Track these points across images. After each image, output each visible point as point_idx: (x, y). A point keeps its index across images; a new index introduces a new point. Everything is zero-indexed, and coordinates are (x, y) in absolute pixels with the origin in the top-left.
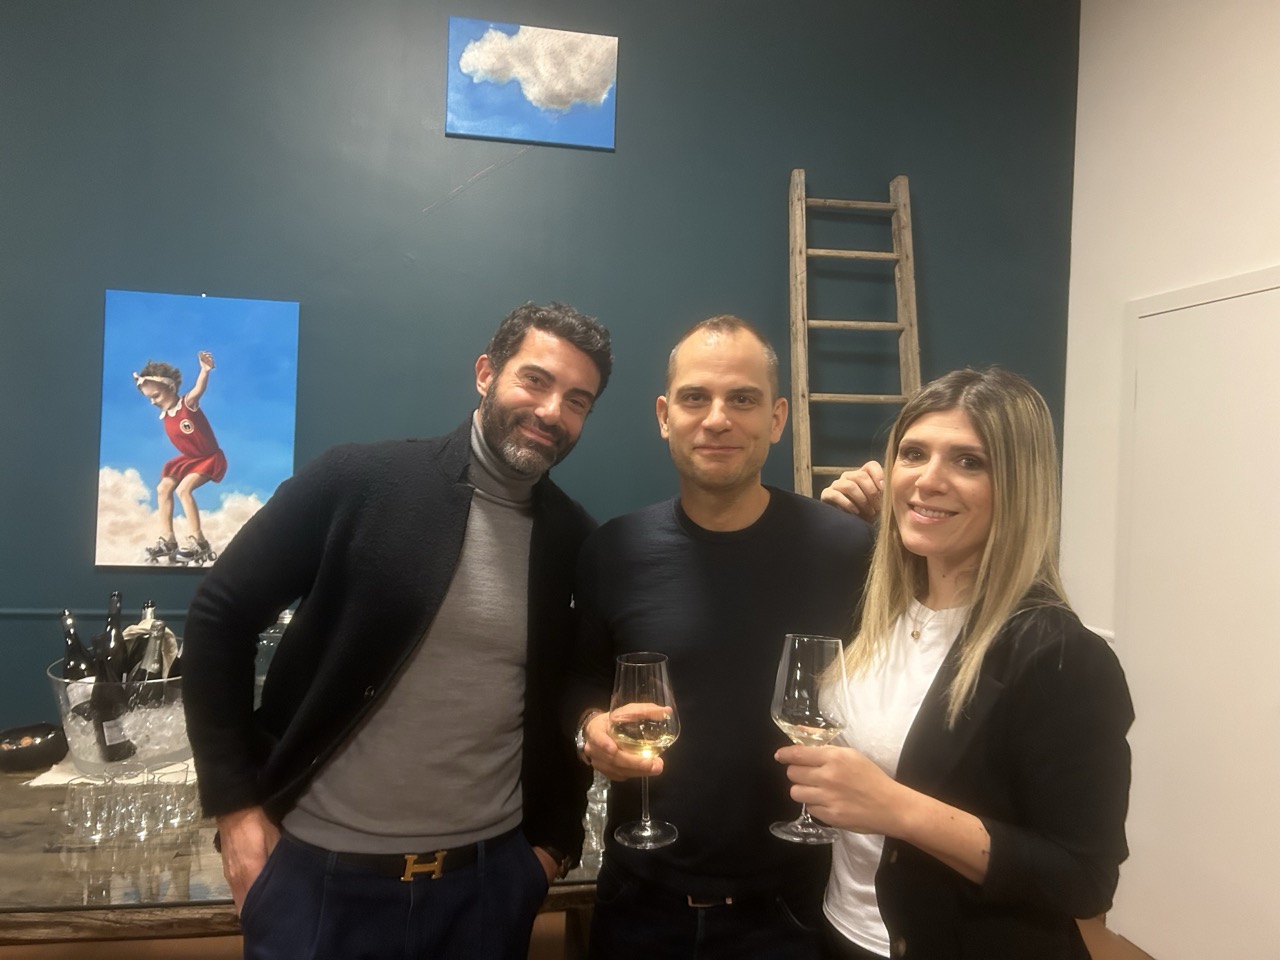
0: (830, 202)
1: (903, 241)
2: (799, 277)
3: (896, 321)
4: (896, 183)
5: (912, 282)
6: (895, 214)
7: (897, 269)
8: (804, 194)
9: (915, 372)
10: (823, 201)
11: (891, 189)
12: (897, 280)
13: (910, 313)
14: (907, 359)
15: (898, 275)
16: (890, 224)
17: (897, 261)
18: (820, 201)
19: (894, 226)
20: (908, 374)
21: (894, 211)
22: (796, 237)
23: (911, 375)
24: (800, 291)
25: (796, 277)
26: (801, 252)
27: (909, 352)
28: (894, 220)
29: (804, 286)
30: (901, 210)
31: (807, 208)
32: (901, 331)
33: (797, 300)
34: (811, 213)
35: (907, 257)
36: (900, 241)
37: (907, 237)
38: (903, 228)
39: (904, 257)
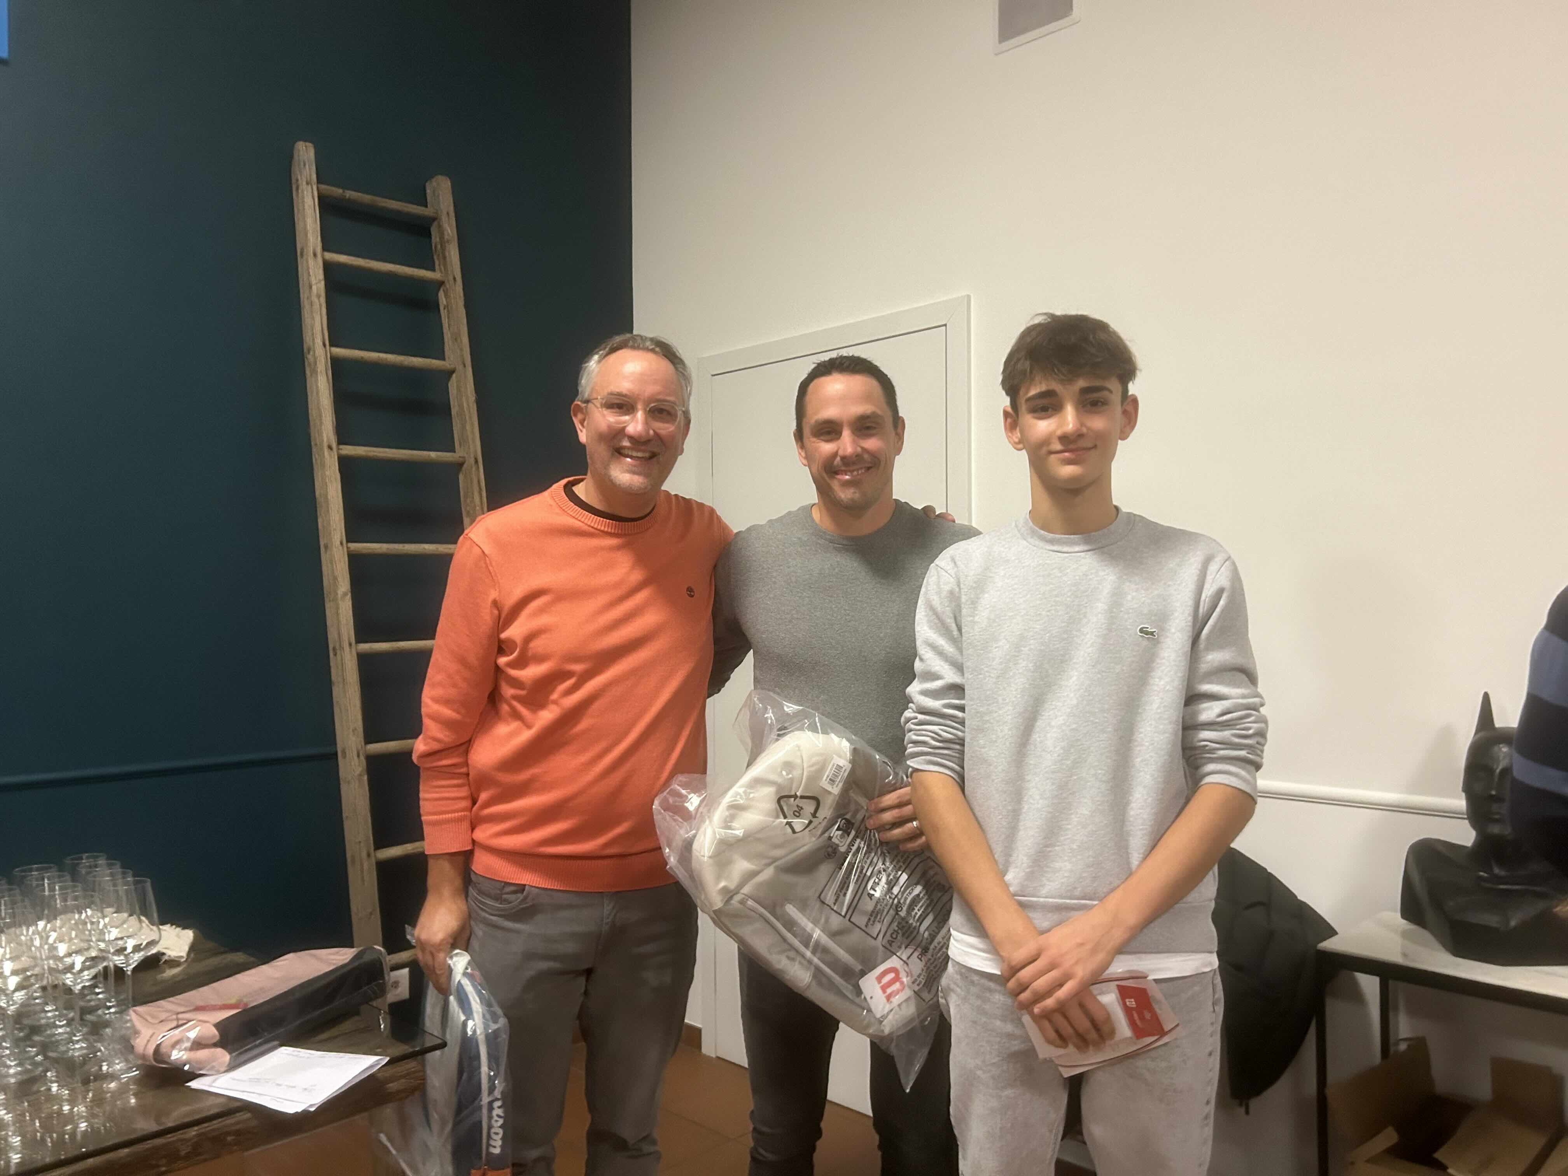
0: (350, 194)
1: (448, 259)
2: (314, 288)
3: (444, 359)
4: (434, 184)
5: (462, 311)
6: (435, 223)
7: (441, 294)
8: (314, 176)
9: (472, 425)
10: (341, 191)
11: (428, 191)
12: (442, 308)
13: (461, 350)
14: (461, 406)
15: (442, 300)
16: (429, 236)
17: (441, 283)
18: (337, 191)
19: (435, 238)
20: (463, 427)
21: (434, 219)
22: (306, 235)
23: (468, 427)
24: (316, 306)
25: (311, 287)
26: (315, 255)
27: (464, 398)
28: (434, 231)
29: (323, 300)
30: (444, 218)
31: (319, 197)
32: (451, 372)
33: (313, 318)
34: (326, 205)
35: (455, 279)
36: (445, 258)
37: (453, 254)
38: (448, 241)
39: (451, 278)
